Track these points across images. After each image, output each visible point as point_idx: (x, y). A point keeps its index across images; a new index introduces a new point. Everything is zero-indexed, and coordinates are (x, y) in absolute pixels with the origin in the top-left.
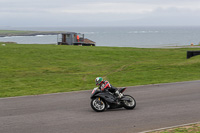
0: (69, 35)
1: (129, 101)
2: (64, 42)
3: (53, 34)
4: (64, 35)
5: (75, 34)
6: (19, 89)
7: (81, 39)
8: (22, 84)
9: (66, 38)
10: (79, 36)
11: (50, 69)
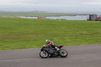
0: (93, 15)
1: (63, 53)
2: (90, 19)
3: (85, 15)
4: (90, 16)
5: (96, 15)
6: (67, 42)
7: (99, 18)
8: (69, 40)
9: (91, 17)
10: (98, 16)
11: (83, 32)
